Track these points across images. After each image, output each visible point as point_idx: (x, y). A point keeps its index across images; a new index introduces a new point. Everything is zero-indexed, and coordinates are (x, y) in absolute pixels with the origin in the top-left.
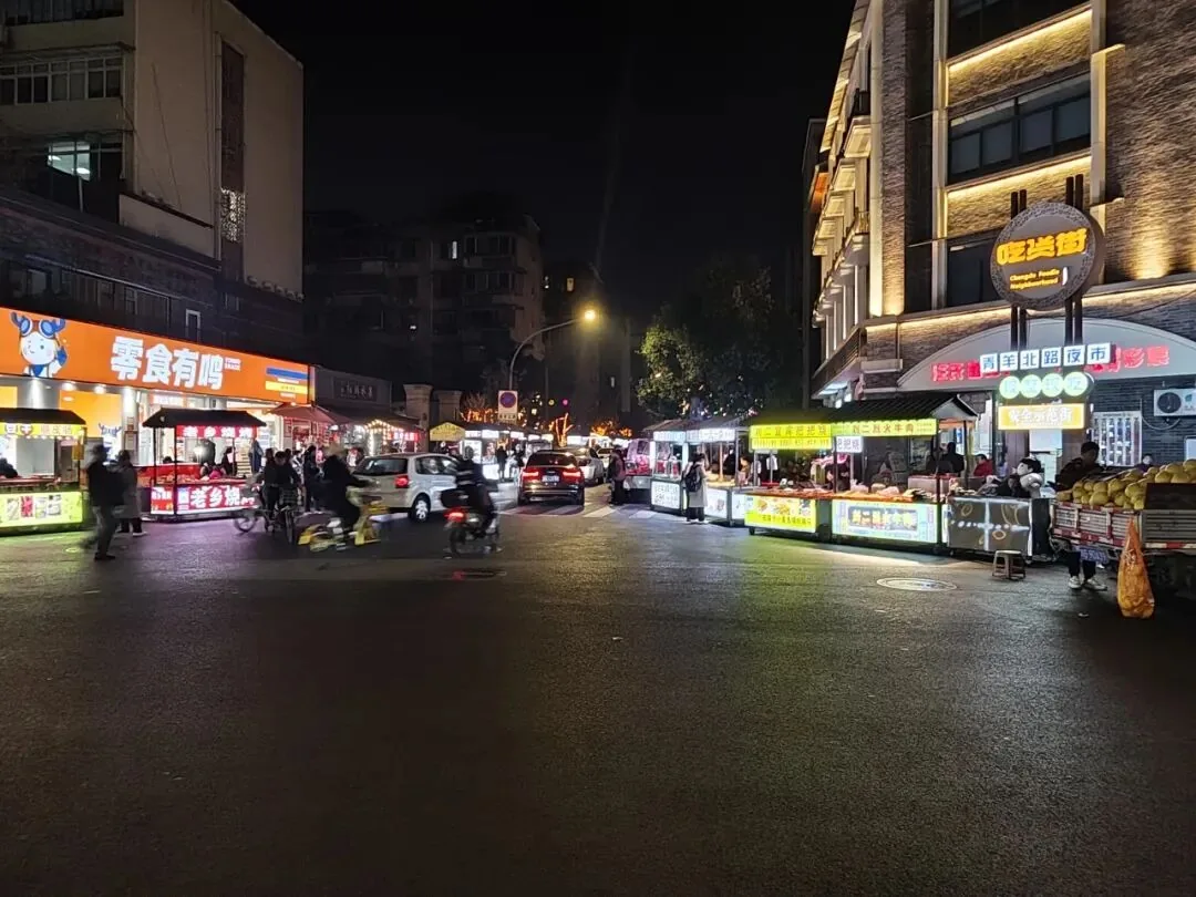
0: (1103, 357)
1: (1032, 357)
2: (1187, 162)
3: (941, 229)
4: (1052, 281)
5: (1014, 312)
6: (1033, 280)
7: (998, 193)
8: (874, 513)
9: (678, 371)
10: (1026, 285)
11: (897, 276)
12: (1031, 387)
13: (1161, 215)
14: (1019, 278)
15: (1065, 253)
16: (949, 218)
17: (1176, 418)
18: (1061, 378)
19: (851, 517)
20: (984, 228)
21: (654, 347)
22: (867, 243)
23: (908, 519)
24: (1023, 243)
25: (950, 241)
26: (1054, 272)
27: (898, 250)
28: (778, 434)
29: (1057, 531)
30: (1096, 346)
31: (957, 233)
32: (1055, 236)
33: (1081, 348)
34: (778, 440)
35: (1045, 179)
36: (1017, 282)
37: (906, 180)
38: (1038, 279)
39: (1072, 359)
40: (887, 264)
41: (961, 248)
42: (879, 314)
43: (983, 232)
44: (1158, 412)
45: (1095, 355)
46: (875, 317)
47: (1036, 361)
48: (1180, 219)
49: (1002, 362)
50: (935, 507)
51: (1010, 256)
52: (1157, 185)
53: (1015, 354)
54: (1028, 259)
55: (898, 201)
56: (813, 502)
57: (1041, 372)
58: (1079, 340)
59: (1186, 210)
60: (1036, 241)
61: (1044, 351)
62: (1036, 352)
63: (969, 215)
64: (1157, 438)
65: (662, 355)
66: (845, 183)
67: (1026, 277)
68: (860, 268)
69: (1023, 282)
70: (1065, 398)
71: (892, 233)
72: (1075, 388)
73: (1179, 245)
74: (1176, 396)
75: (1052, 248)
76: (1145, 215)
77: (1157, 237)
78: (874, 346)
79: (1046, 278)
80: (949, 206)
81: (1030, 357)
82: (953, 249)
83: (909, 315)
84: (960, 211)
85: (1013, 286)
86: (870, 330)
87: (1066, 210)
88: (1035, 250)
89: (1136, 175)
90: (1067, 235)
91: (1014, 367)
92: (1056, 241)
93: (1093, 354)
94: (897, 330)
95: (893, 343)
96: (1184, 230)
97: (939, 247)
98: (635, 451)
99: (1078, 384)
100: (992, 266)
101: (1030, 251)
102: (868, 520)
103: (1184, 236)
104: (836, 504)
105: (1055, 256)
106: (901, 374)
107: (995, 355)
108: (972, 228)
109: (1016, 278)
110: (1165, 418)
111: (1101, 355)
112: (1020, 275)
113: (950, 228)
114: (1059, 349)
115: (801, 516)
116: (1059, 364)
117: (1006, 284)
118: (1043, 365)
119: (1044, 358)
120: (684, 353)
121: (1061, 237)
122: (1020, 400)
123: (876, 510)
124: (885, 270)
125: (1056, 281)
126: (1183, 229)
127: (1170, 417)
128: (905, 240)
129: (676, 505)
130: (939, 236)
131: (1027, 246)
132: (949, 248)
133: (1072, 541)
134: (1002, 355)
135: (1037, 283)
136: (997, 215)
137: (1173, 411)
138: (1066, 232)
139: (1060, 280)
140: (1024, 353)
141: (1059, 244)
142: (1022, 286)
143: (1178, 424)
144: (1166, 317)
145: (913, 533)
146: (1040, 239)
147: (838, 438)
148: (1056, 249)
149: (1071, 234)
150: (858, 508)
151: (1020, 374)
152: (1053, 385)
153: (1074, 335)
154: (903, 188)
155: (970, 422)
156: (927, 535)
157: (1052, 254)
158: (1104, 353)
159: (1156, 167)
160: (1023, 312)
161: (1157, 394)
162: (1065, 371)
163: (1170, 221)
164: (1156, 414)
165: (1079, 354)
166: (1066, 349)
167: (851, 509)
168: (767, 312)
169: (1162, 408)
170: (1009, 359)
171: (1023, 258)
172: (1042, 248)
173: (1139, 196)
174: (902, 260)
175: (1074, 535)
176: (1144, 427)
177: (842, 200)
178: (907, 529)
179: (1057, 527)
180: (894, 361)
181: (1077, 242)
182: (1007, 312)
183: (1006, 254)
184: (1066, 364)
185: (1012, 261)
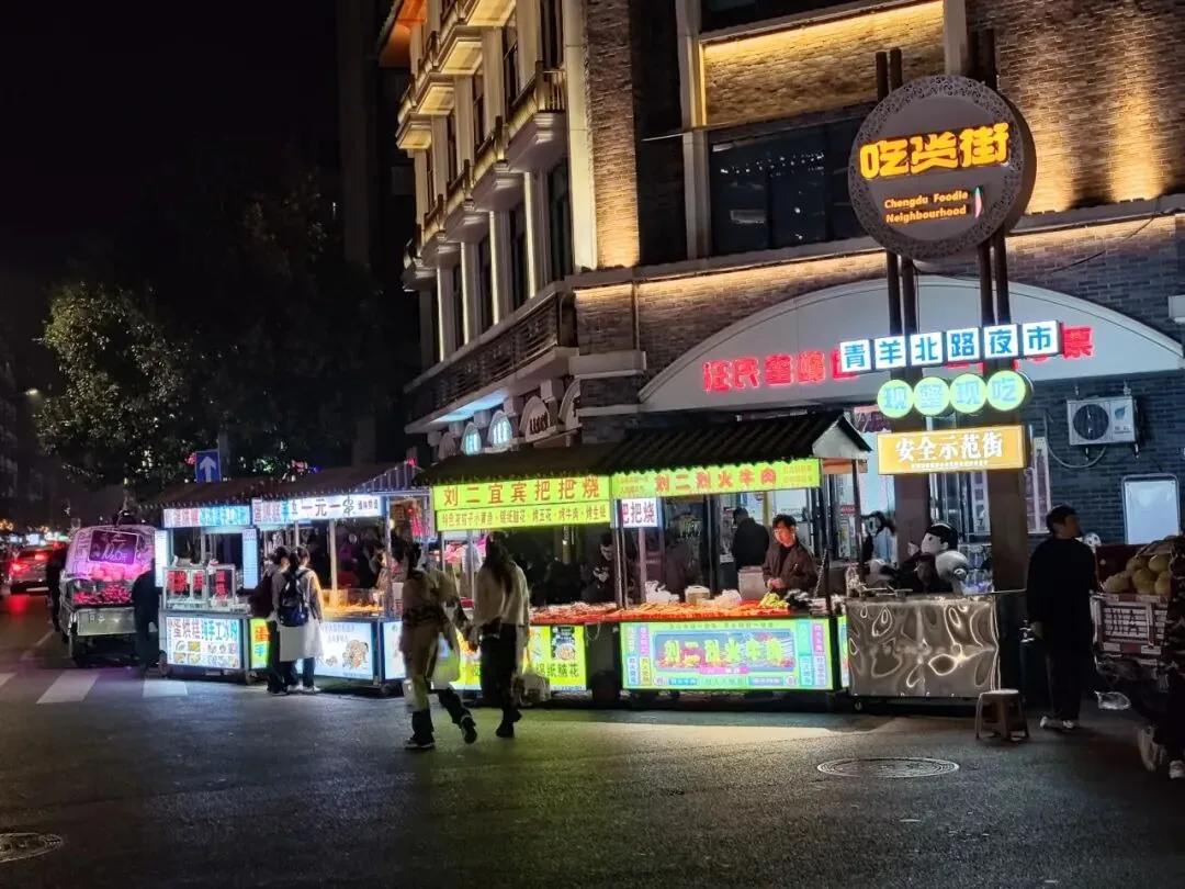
0: (1048, 345)
1: (931, 345)
2: (1091, 20)
3: (696, 109)
4: (956, 212)
5: (892, 259)
6: (922, 209)
7: (792, 52)
8: (707, 642)
9: (132, 381)
10: (912, 216)
11: (623, 195)
12: (930, 397)
13: (1059, 108)
14: (900, 204)
15: (976, 161)
16: (708, 90)
17: (1100, 447)
18: (981, 381)
19: (660, 656)
20: (771, 113)
21: (76, 328)
22: (562, 129)
23: (776, 650)
24: (904, 143)
25: (713, 135)
26: (959, 196)
27: (622, 146)
28: (496, 500)
29: (1107, 646)
30: (1033, 326)
31: (725, 121)
32: (957, 132)
33: (1012, 328)
34: (496, 512)
35: (870, 33)
36: (896, 212)
37: (632, 15)
38: (933, 206)
39: (998, 348)
40: (604, 171)
41: (727, 147)
42: (593, 266)
43: (771, 121)
44: (1075, 439)
45: (1035, 341)
46: (585, 270)
47: (937, 351)
48: (1086, 115)
49: (878, 355)
50: (825, 623)
51: (882, 164)
52: (1048, 56)
53: (901, 339)
54: (915, 170)
55: (620, 53)
56: (579, 631)
57: (948, 368)
58: (1005, 318)
59: (1094, 101)
60: (926, 140)
61: (949, 334)
62: (936, 337)
63: (746, 87)
64: (1072, 482)
65: (94, 346)
66: (489, 14)
67: (912, 203)
68: (535, 177)
69: (906, 211)
70: (988, 417)
71: (608, 115)
72: (1005, 399)
73: (1087, 158)
74: (1100, 409)
75: (953, 154)
76: (1032, 106)
77: (1055, 144)
78: (593, 325)
79: (947, 206)
80: (708, 69)
81: (926, 345)
82: (716, 149)
83: (650, 269)
84: (729, 80)
85: (890, 219)
86: (581, 295)
87: (973, 89)
88: (922, 156)
89: (1015, 37)
90: (977, 133)
91: (901, 363)
92: (959, 141)
93: (1031, 338)
94: (633, 296)
95: (628, 319)
96: (1095, 134)
97: (695, 143)
98: (85, 554)
99: (1008, 391)
100: (850, 182)
101: (916, 156)
102: (696, 658)
103: (1094, 143)
104: (628, 632)
105: (959, 167)
106: (644, 379)
107: (866, 343)
108: (751, 113)
109: (895, 204)
110: (1082, 447)
111: (1044, 341)
112: (902, 199)
113: (711, 110)
114: (975, 331)
115: (558, 661)
116: (977, 356)
117: (877, 215)
118: (950, 358)
119: (950, 346)
120: (147, 341)
121: (967, 135)
122: (913, 422)
123: (712, 636)
124: (599, 183)
125: (963, 210)
126: (1091, 131)
127: (1089, 446)
128: (635, 126)
129: (231, 661)
130: (694, 124)
131: (910, 149)
132: (710, 147)
133: (1143, 662)
134: (878, 342)
135: (932, 215)
136: (791, 92)
137: (1097, 437)
138: (976, 128)
139: (970, 208)
140: (915, 339)
141: (965, 147)
142: (906, 218)
143: (1103, 458)
144: (1085, 279)
145: (785, 675)
146: (933, 137)
147: (623, 502)
148: (960, 155)
149: (984, 132)
150: (676, 636)
151: (911, 375)
152: (969, 393)
153: (995, 310)
154: (625, 31)
155: (861, 462)
156: (814, 675)
157: (953, 164)
158: (1048, 337)
159: (1045, 25)
160: (908, 264)
161: (1072, 408)
162: (989, 368)
163: (1071, 117)
164: (1071, 443)
165: (1009, 338)
166: (987, 330)
167: (660, 639)
168: (314, 257)
169: (1080, 430)
170: (892, 350)
171: (904, 169)
172: (937, 151)
173: (1021, 73)
174: (631, 165)
175: (1145, 650)
176: (1053, 464)
177: (479, 44)
178: (774, 669)
179: (1106, 638)
180: (631, 355)
181: (995, 144)
182: (880, 260)
183: (877, 160)
184: (988, 355)
185: (886, 171)
